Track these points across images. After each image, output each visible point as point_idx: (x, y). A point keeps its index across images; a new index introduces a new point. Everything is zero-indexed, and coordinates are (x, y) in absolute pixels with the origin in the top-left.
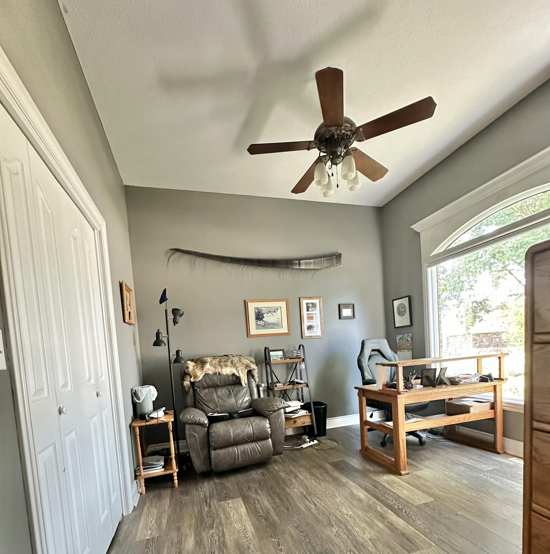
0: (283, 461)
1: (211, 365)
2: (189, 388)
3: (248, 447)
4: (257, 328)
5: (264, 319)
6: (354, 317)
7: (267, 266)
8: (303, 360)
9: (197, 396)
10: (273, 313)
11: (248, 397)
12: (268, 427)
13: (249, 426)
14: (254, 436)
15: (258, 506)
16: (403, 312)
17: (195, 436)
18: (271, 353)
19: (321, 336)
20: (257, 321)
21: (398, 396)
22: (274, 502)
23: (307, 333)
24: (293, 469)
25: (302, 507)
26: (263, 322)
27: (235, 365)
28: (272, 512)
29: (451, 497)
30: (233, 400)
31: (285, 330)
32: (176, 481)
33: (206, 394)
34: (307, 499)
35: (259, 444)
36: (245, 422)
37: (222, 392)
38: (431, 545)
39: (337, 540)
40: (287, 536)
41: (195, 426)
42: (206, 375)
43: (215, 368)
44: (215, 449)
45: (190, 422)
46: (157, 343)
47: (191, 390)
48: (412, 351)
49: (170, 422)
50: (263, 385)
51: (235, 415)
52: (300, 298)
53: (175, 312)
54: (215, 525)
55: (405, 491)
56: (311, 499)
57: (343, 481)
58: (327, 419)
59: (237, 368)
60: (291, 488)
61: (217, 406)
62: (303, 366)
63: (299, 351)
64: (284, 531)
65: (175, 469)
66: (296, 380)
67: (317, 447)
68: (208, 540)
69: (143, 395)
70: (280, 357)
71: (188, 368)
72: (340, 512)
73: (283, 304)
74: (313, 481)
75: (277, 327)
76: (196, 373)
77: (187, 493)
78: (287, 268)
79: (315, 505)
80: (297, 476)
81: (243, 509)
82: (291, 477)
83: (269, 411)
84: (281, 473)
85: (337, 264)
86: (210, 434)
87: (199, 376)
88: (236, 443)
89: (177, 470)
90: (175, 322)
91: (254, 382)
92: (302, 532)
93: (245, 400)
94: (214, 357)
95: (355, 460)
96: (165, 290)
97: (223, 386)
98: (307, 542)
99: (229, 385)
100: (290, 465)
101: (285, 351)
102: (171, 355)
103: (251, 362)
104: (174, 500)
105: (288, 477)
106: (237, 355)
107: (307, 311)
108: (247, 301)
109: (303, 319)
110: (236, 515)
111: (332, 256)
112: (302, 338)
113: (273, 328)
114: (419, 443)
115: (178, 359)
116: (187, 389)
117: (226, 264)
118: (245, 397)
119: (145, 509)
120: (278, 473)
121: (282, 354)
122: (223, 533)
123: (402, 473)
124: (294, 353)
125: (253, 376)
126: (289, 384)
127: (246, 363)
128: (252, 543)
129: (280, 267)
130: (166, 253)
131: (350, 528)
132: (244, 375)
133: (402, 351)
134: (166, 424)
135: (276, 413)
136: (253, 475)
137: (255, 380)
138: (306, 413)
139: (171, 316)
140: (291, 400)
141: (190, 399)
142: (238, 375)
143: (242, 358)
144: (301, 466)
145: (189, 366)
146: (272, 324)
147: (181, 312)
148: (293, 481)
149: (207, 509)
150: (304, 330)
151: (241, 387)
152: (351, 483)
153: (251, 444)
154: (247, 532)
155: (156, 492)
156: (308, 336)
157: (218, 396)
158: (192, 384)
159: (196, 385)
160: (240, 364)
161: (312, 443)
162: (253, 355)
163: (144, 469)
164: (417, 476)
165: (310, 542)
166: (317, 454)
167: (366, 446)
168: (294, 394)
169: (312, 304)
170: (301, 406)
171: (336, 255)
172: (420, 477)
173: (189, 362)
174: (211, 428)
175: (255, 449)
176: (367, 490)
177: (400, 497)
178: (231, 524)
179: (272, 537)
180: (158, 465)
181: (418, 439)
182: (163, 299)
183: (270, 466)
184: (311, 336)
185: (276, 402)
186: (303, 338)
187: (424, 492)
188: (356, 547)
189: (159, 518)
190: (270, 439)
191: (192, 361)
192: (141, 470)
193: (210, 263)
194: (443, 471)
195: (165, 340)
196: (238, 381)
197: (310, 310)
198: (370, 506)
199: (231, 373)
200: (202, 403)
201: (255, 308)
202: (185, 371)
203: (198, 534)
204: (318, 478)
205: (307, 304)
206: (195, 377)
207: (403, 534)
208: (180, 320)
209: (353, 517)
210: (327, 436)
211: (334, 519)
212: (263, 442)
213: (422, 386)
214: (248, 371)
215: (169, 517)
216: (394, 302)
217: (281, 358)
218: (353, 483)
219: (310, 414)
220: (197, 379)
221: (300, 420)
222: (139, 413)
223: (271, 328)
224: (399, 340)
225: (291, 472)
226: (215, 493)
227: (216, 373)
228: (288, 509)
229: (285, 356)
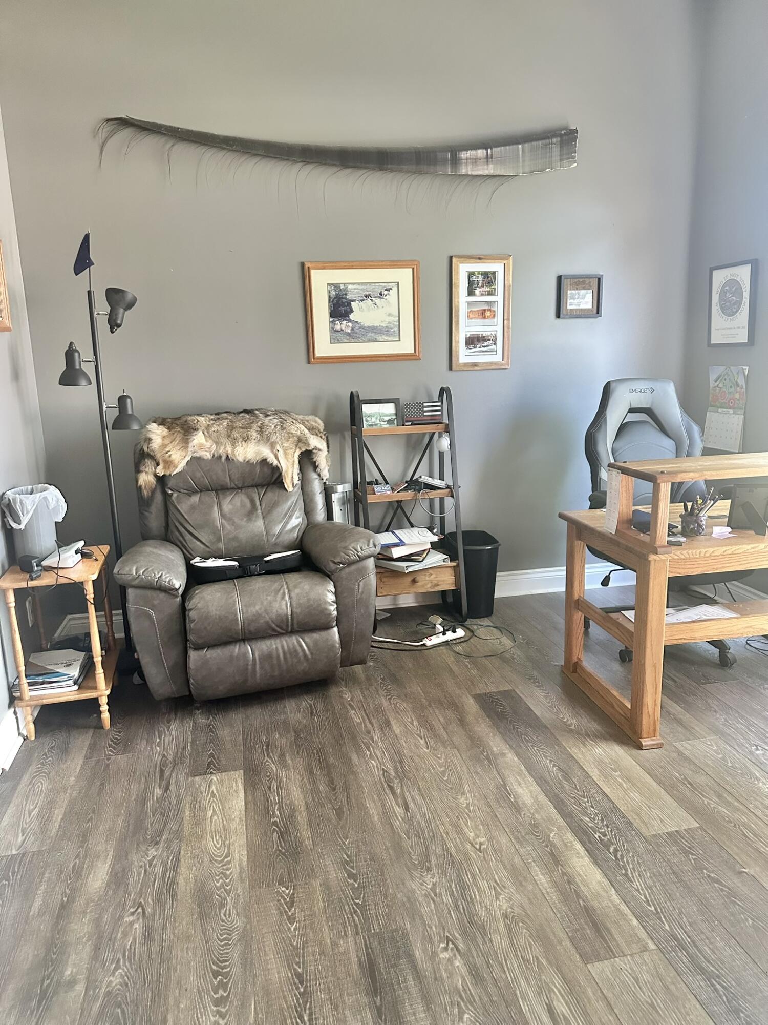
0: (368, 678)
1: (208, 436)
2: (153, 492)
3: (277, 645)
4: (334, 341)
5: (352, 316)
6: (598, 313)
7: (366, 168)
8: (448, 429)
9: (172, 510)
10: (377, 301)
11: (298, 518)
12: (330, 601)
13: (283, 597)
14: (295, 621)
15: (274, 797)
16: (734, 304)
17: (149, 616)
18: (366, 409)
19: (502, 365)
20: (332, 322)
21: (652, 557)
22: (315, 791)
23: (464, 355)
24: (385, 703)
25: (374, 811)
26: (350, 324)
27: (268, 439)
28: (302, 818)
29: (744, 825)
30: (258, 525)
31: (406, 346)
32: (106, 716)
33: (193, 508)
34: (392, 789)
35: (307, 639)
36: (276, 586)
37: (233, 503)
38: (645, 949)
39: (427, 909)
40: (316, 883)
41: (149, 593)
42: (196, 461)
43: (217, 443)
44: (198, 648)
45: (136, 582)
46: (70, 377)
47: (159, 497)
48: (744, 414)
49: (88, 581)
50: (340, 488)
51: (255, 568)
52: (451, 258)
53: (114, 296)
54: (164, 837)
55: (635, 795)
56: (402, 790)
57: (491, 750)
58: (497, 574)
59: (272, 446)
60: (364, 756)
61: (219, 539)
62: (445, 443)
63: (440, 404)
64: (313, 871)
65: (102, 689)
66: (426, 479)
67: (459, 648)
68: (139, 874)
69: (28, 513)
70: (387, 418)
71: (149, 440)
72: (458, 833)
73: (404, 276)
74: (422, 742)
75: (386, 338)
76: (170, 456)
77: (126, 749)
78: (420, 173)
79: (407, 809)
80: (388, 723)
81: (238, 802)
82: (373, 725)
83: (335, 563)
84: (353, 712)
85: (561, 160)
86: (187, 613)
87: (176, 462)
88: (249, 635)
89: (108, 692)
90: (114, 325)
91: (317, 480)
92: (351, 876)
93: (289, 527)
94: (218, 414)
95: (539, 694)
96: (86, 238)
97: (238, 489)
98: (357, 904)
99: (252, 486)
100: (381, 692)
101: (402, 402)
102: (105, 409)
103: (312, 429)
104: (92, 762)
105: (366, 726)
106: (276, 413)
107: (469, 295)
108: (307, 265)
109: (458, 316)
110: (218, 817)
111: (549, 138)
112: (451, 369)
113: (375, 341)
114: (718, 661)
115: (122, 421)
116: (145, 493)
117: (256, 159)
118: (290, 517)
119: (26, 779)
120: (348, 712)
121: (393, 411)
122: (178, 860)
123: (643, 744)
124: (425, 409)
125: (315, 467)
126: (406, 489)
127: (299, 433)
128: (232, 894)
129: (400, 171)
130: (95, 134)
131: (468, 879)
132: (290, 465)
133: (720, 410)
134: (78, 587)
135: (353, 567)
136: (288, 709)
137: (319, 475)
138: (444, 560)
139: (102, 308)
140: (412, 527)
141: (154, 520)
142: (275, 463)
143: (289, 420)
144: (406, 697)
145: (152, 436)
146: (373, 329)
147: (129, 297)
148: (375, 738)
149: (158, 792)
150: (457, 347)
151: (282, 492)
152: (511, 757)
153: (287, 638)
154: (229, 863)
155: (60, 737)
156: (465, 364)
157: (223, 516)
158: (161, 480)
159: (171, 483)
160: (280, 434)
161: (450, 636)
162: (322, 410)
163: (30, 684)
164: (680, 753)
165: (362, 907)
166: (455, 668)
167: (575, 660)
168: (420, 513)
169: (486, 275)
170: (431, 543)
171: (561, 136)
172: (687, 759)
173: (153, 427)
174: (191, 598)
175: (296, 651)
176: (541, 781)
177: (615, 809)
178: (201, 838)
179: (281, 883)
180: (65, 678)
181: (718, 650)
182: (83, 262)
183: (333, 691)
184: (475, 365)
185: (357, 541)
186: (453, 368)
187: (681, 801)
188: (464, 934)
189: (51, 804)
190: (336, 629)
191: (162, 422)
192: (22, 686)
193: (212, 159)
194: (751, 745)
195: (89, 369)
196: (276, 476)
197: (477, 292)
198: (535, 826)
199: (259, 458)
200: (182, 530)
201: (329, 285)
202: (142, 449)
203: (121, 856)
204: (436, 736)
205: (471, 274)
206: (168, 463)
207: (588, 912)
208: (128, 318)
209: (486, 850)
210: (493, 617)
211: (439, 851)
212: (316, 636)
213: (729, 529)
214: (301, 453)
215: (72, 803)
216: (715, 273)
217: (390, 422)
218: (516, 759)
219: (454, 564)
220: (171, 469)
221: (427, 578)
222: (20, 553)
223: (369, 341)
224: (716, 382)
225: (378, 710)
226: (187, 752)
227: (220, 457)
228: (339, 813)
229: (401, 417)
